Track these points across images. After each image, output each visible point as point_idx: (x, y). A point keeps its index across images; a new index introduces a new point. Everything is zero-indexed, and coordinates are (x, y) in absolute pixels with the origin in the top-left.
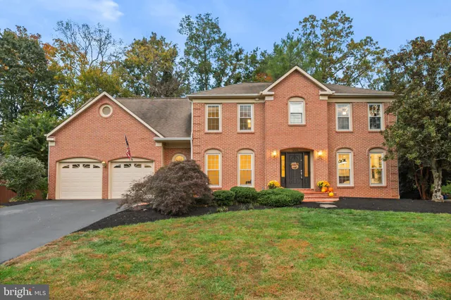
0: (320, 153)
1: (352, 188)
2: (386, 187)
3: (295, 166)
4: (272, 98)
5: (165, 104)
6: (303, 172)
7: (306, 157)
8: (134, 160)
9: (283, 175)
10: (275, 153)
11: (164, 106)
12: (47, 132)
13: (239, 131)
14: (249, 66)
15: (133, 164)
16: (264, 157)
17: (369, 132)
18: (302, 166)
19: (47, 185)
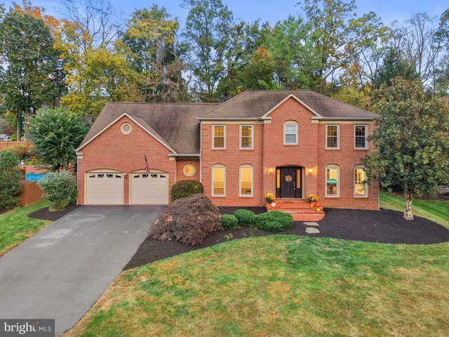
0: (311, 170)
1: (338, 199)
2: (368, 199)
3: (288, 179)
4: (270, 122)
5: (174, 110)
6: (296, 184)
7: (299, 171)
8: (151, 171)
9: (278, 186)
10: (272, 170)
11: (174, 114)
12: (76, 147)
13: (241, 148)
14: (250, 37)
15: (150, 175)
16: (262, 171)
17: (355, 151)
18: (295, 179)
19: (77, 192)
